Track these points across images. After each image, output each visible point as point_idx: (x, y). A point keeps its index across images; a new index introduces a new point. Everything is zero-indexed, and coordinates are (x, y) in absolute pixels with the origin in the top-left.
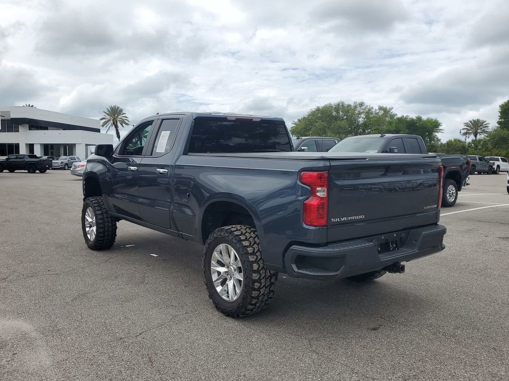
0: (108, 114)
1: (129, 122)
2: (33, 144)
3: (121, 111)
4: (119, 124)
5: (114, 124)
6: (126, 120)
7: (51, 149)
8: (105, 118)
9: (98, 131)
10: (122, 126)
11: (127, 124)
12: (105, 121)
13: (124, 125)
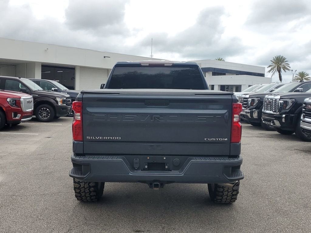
0: (273, 62)
1: (290, 67)
2: (214, 85)
3: (284, 59)
4: (282, 70)
5: (278, 70)
6: (288, 66)
7: (227, 89)
8: (272, 66)
9: (262, 75)
10: (285, 71)
11: (288, 70)
12: (272, 68)
13: (286, 70)
